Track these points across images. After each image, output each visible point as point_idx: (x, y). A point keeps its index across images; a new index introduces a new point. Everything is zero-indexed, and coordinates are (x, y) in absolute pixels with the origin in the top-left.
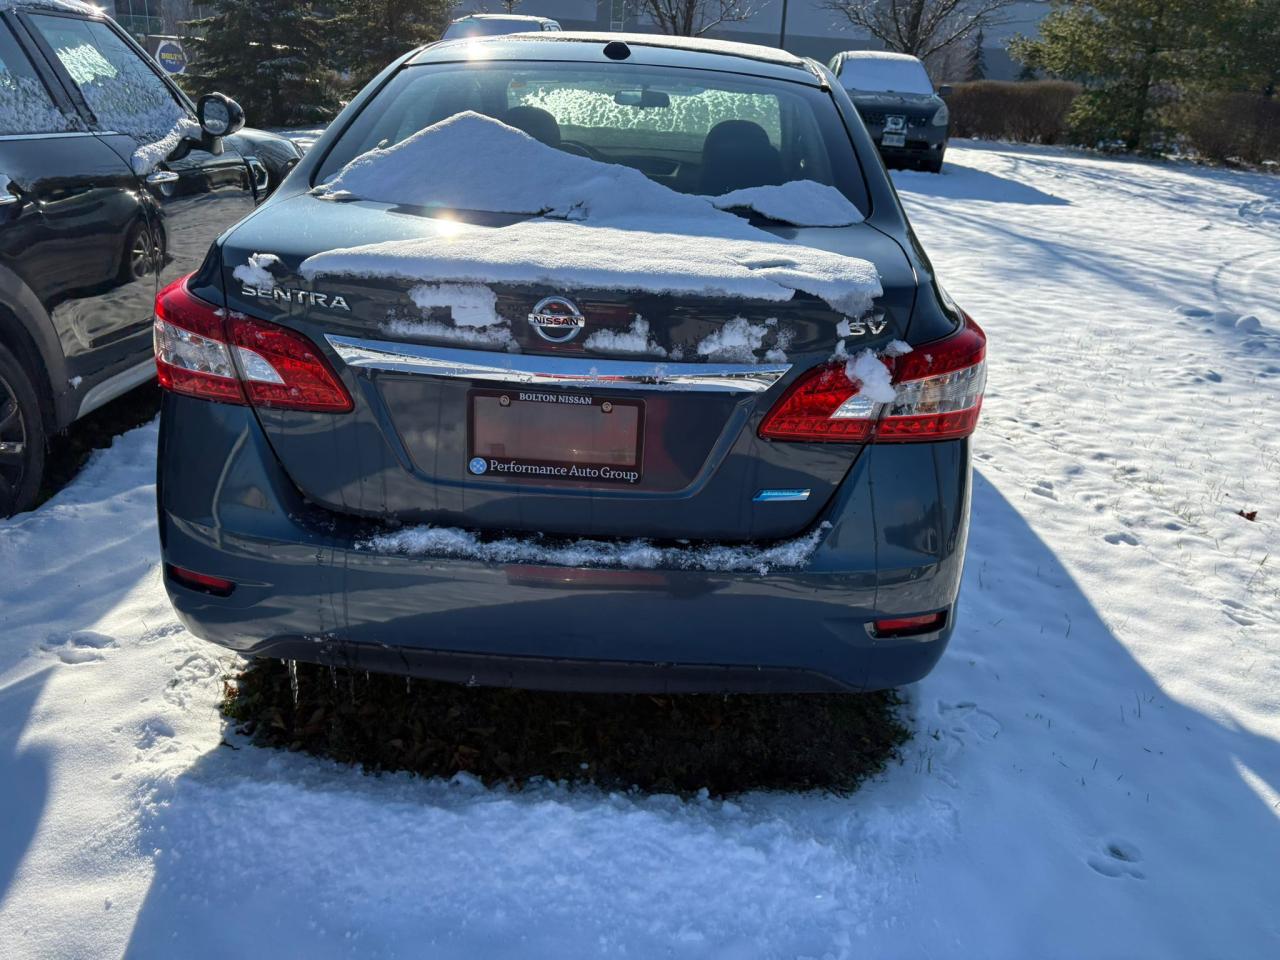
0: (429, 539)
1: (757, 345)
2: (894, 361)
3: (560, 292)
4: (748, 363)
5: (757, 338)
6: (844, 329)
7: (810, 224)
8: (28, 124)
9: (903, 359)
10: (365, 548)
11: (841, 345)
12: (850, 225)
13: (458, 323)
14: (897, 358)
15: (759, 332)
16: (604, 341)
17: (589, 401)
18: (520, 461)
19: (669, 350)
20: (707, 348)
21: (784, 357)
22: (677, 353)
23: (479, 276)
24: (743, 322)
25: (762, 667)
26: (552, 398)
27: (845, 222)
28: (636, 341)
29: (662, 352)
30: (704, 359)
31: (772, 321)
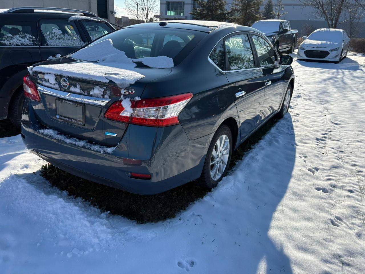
0: (48, 131)
1: (102, 93)
2: (135, 102)
3: (64, 77)
4: (100, 98)
5: (102, 92)
6: (123, 92)
7: (154, 67)
8: (74, 44)
9: (138, 102)
10: (39, 132)
11: (122, 96)
12: (165, 68)
13: (50, 82)
14: (136, 101)
15: (102, 90)
16: (72, 89)
17: (74, 104)
18: (64, 117)
19: (85, 93)
20: (91, 93)
21: (108, 97)
22: (86, 94)
23: (52, 72)
24: (98, 87)
25: (105, 179)
26: (68, 102)
27: (164, 67)
28: (78, 90)
29: (83, 93)
30: (91, 96)
31: (105, 88)
